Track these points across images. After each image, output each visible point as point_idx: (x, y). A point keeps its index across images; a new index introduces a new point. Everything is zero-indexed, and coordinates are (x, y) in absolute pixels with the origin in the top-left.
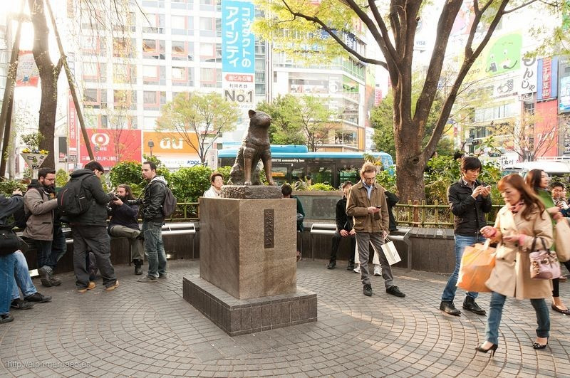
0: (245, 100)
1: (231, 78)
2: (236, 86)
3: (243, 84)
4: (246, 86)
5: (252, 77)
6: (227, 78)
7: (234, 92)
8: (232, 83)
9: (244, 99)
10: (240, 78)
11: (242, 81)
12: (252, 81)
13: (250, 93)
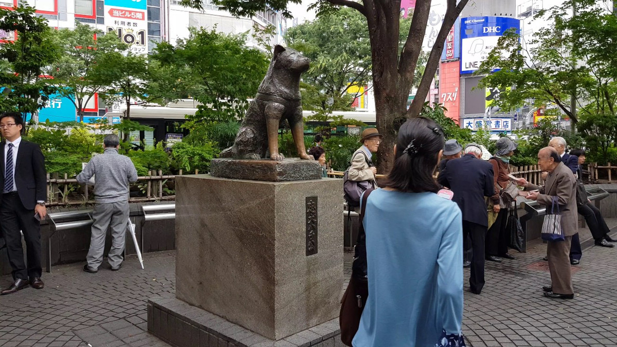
0: (135, 41)
1: (116, 13)
2: (123, 23)
3: (132, 21)
4: (135, 24)
5: (143, 13)
6: (111, 12)
7: (120, 30)
8: (117, 19)
9: (133, 40)
10: (127, 14)
11: (130, 18)
12: (143, 19)
13: (142, 33)
